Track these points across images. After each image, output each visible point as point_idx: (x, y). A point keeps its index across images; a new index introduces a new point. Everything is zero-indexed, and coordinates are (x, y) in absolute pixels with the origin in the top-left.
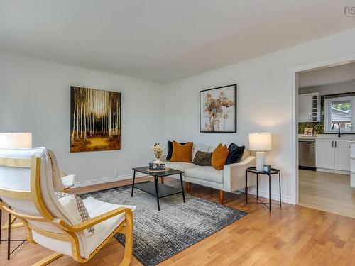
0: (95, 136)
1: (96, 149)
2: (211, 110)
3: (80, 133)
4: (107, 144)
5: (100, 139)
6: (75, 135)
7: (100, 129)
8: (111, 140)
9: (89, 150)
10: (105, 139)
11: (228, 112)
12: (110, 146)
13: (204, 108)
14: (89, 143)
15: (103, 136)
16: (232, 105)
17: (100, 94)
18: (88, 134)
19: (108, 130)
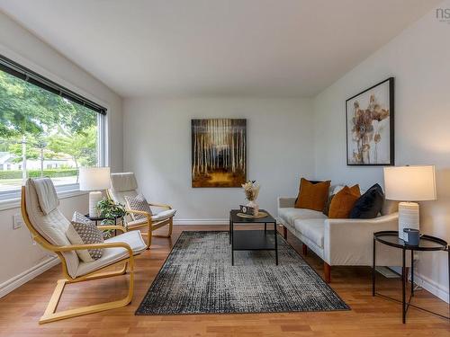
0: (216, 170)
1: (217, 185)
2: (358, 129)
3: (200, 168)
4: (229, 181)
5: (221, 174)
6: (196, 170)
7: (221, 163)
8: (234, 176)
9: (210, 186)
10: (227, 174)
11: (381, 129)
12: (233, 182)
13: (351, 126)
14: (210, 178)
15: (225, 171)
16: (385, 116)
17: (220, 122)
18: (209, 168)
19: (231, 163)
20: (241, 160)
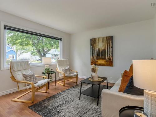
0: (100, 59)
1: (100, 65)
3: (94, 57)
4: (105, 63)
5: (102, 61)
6: (92, 58)
7: (102, 55)
8: (107, 61)
10: (104, 61)
12: (107, 64)
14: (97, 62)
15: (103, 59)
17: (101, 39)
18: (97, 58)
19: (106, 56)
20: (110, 54)
